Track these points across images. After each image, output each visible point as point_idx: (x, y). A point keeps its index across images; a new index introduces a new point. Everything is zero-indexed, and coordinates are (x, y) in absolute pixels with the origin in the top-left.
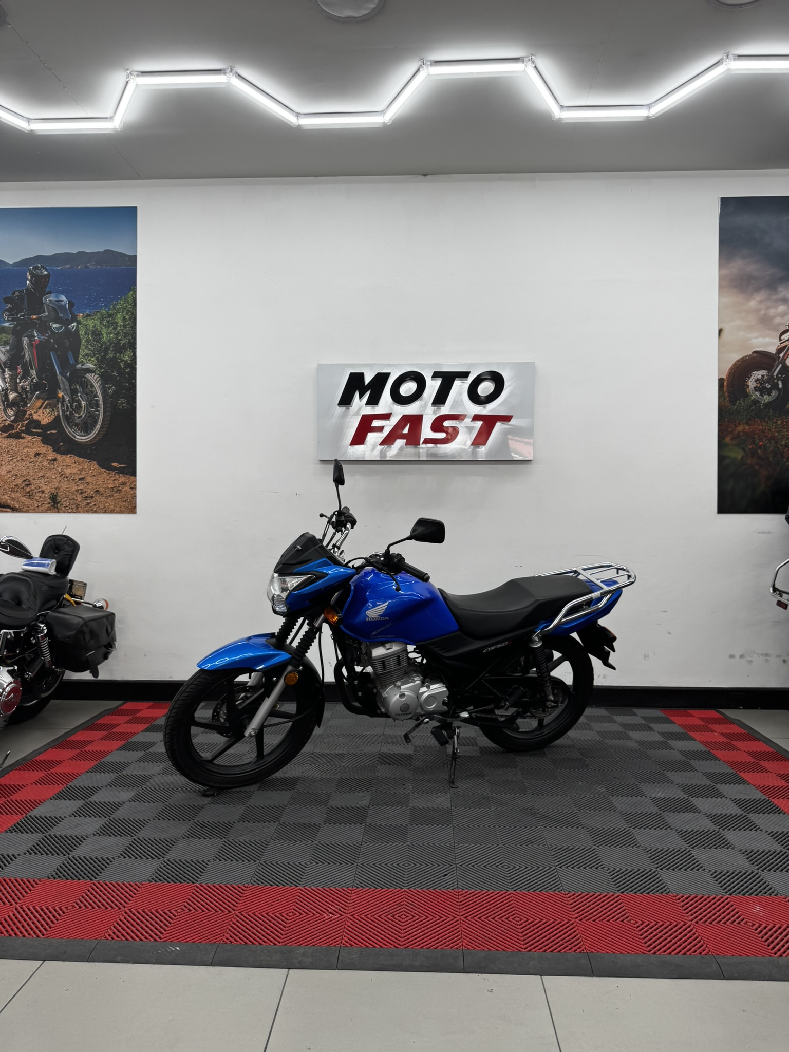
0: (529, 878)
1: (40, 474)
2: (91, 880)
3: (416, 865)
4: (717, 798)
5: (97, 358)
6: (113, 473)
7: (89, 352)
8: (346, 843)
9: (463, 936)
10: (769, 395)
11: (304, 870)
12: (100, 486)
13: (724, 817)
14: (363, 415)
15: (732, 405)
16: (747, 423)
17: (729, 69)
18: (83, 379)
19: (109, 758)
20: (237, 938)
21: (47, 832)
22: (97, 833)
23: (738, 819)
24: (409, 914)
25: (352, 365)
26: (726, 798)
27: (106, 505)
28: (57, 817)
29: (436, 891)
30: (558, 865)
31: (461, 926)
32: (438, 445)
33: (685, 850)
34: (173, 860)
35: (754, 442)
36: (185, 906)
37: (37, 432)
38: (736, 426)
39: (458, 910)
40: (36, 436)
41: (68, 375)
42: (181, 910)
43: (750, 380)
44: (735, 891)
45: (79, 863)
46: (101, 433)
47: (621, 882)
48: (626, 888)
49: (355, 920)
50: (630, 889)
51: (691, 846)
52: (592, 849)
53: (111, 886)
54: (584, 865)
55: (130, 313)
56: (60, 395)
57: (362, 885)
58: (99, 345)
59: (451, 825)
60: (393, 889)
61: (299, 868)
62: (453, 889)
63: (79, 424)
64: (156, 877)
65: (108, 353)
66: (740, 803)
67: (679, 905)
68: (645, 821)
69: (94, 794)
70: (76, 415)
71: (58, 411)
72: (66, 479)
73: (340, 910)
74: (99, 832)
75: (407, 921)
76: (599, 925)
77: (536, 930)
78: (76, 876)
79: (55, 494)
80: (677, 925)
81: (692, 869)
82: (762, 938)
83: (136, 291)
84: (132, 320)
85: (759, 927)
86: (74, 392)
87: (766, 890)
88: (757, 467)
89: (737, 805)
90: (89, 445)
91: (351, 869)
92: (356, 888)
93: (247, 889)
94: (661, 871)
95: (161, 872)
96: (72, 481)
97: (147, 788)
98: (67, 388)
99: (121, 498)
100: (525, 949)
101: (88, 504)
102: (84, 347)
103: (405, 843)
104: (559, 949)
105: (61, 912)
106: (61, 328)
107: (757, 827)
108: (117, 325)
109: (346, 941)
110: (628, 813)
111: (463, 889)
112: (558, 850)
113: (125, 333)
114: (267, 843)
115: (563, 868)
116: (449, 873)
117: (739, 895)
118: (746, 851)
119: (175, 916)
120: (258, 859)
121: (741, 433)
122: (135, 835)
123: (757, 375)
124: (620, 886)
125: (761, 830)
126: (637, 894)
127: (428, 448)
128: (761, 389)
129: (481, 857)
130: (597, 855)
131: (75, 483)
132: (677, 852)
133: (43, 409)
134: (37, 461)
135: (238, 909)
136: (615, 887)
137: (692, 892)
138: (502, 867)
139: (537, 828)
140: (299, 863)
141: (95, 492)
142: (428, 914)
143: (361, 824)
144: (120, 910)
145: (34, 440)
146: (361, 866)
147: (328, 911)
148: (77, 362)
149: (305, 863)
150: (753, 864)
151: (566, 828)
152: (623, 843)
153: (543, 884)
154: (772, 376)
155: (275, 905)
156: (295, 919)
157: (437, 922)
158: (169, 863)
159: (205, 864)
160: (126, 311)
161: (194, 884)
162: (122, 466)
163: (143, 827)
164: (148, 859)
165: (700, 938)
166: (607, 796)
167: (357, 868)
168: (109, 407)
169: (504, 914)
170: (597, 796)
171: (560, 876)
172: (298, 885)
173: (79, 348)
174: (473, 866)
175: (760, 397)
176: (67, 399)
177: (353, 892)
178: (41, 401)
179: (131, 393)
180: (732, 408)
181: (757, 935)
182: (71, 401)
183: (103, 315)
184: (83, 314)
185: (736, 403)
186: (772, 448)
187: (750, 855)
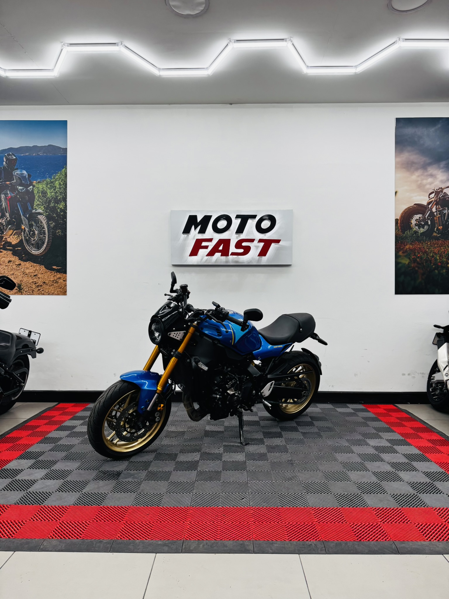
0: (290, 500)
1: (11, 273)
2: (40, 505)
3: (226, 493)
4: (394, 453)
5: (44, 207)
6: (54, 272)
7: (40, 203)
8: (186, 481)
9: (253, 533)
10: (423, 228)
11: (163, 497)
12: (46, 279)
13: (398, 464)
14: (197, 240)
15: (403, 234)
16: (411, 244)
17: (400, 46)
18: (36, 218)
19: (50, 435)
20: (124, 536)
21: (14, 478)
22: (43, 478)
23: (406, 465)
24: (222, 521)
25: (190, 211)
26: (399, 453)
27: (49, 290)
28: (20, 469)
29: (237, 508)
30: (306, 492)
31: (252, 527)
32: (239, 256)
33: (377, 483)
34: (87, 493)
35: (415, 255)
36: (94, 519)
37: (10, 249)
38: (405, 246)
39: (250, 518)
40: (9, 251)
41: (27, 216)
42: (92, 521)
43: (413, 220)
44: (405, 505)
45: (33, 495)
46: (46, 249)
47: (341, 501)
48: (344, 504)
49: (192, 525)
50: (346, 505)
51: (380, 481)
52: (325, 482)
53: (52, 508)
54: (320, 492)
55: (63, 181)
56: (23, 227)
57: (196, 505)
58: (45, 199)
59: (246, 471)
60: (213, 507)
61: (160, 496)
62: (247, 507)
63: (34, 244)
64: (77, 503)
65: (50, 203)
66: (407, 456)
67: (374, 513)
68: (354, 467)
69: (41, 456)
70: (32, 239)
71: (22, 237)
72: (26, 276)
73: (183, 519)
74: (44, 477)
75: (221, 525)
76: (329, 525)
77: (294, 529)
78: (31, 503)
79: (20, 284)
80: (372, 525)
81: (381, 493)
82: (420, 531)
83: (67, 168)
84: (65, 185)
85: (418, 525)
86: (31, 226)
87: (422, 504)
88: (417, 269)
89: (405, 457)
90: (39, 256)
91: (189, 496)
92: (192, 507)
93: (130, 508)
94: (363, 494)
95: (80, 500)
96: (30, 277)
97: (72, 452)
98: (27, 223)
99: (58, 287)
100: (288, 539)
101: (39, 290)
102: (36, 200)
103: (220, 481)
104: (307, 539)
105: (22, 523)
106: (24, 189)
107: (416, 469)
108: (56, 188)
109: (187, 537)
110: (345, 462)
111: (253, 507)
112: (306, 483)
113: (61, 192)
114: (141, 482)
115: (309, 493)
116: (245, 498)
117: (407, 507)
118: (411, 483)
119: (88, 524)
120: (136, 492)
121: (408, 250)
122: (65, 479)
123: (416, 217)
124: (341, 503)
125: (419, 471)
126: (350, 507)
127: (233, 258)
128: (419, 225)
129: (263, 488)
130: (328, 486)
131: (32, 278)
132: (372, 483)
133: (13, 235)
134: (9, 265)
135: (125, 520)
136: (338, 504)
137: (380, 505)
138: (274, 493)
139: (294, 472)
140: (160, 493)
141: (43, 283)
142: (234, 521)
143: (195, 471)
144: (57, 522)
145: (8, 253)
146: (195, 494)
147: (176, 520)
148: (33, 209)
149: (163, 493)
150: (414, 490)
151: (310, 471)
152: (342, 479)
153: (298, 503)
154: (425, 218)
155: (146, 517)
156: (158, 525)
157: (238, 525)
158: (85, 494)
159: (105, 495)
160: (61, 180)
161: (100, 506)
162: (58, 268)
163: (70, 474)
164: (73, 492)
165: (385, 531)
166: (333, 453)
167: (192, 495)
168: (51, 234)
169: (276, 520)
170: (328, 453)
171: (307, 498)
172: (159, 506)
173: (34, 201)
174: (258, 493)
175: (418, 229)
176: (27, 229)
177: (191, 509)
178: (12, 231)
179: (64, 226)
180: (402, 235)
181: (417, 529)
182: (29, 231)
183: (48, 182)
184: (36, 181)
185: (405, 233)
186: (425, 257)
187: (413, 485)
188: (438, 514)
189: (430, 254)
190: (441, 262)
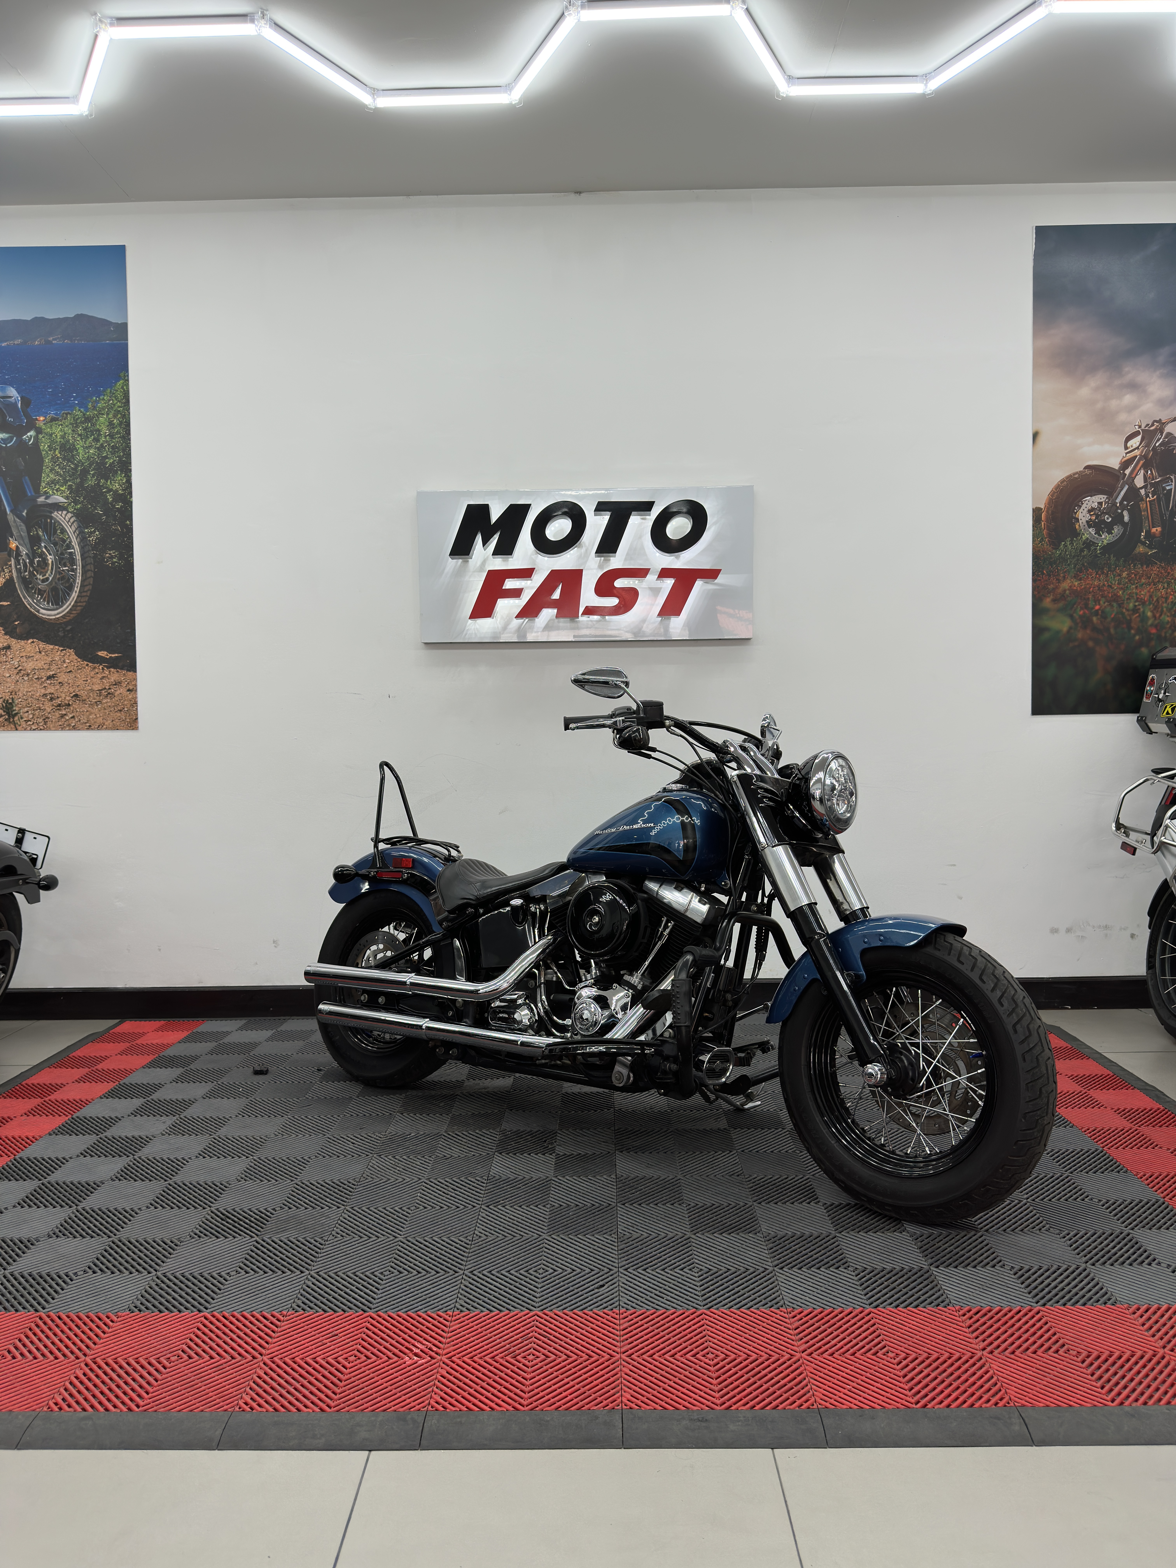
0: (731, 1287)
2: (33, 1312)
3: (555, 1271)
5: (70, 487)
6: (101, 667)
7: (57, 478)
8: (448, 1238)
9: (623, 1387)
10: (1110, 533)
11: (378, 1284)
12: (81, 687)
13: (1035, 1180)
14: (490, 573)
15: (1054, 549)
16: (1075, 577)
18: (49, 520)
20: (262, 1402)
22: (54, 1233)
23: (1057, 1183)
24: (539, 1352)
27: (91, 717)
29: (584, 1313)
30: (777, 1265)
31: (621, 1370)
32: (607, 617)
33: (975, 1235)
34: (170, 1275)
35: (1086, 606)
36: (181, 1352)
38: (1059, 582)
39: (618, 1344)
41: (24, 514)
42: (176, 1357)
43: (1081, 510)
44: (1051, 1299)
45: (20, 1283)
46: (79, 604)
47: (874, 1289)
48: (882, 1299)
49: (454, 1365)
50: (889, 1301)
51: (985, 1229)
52: (832, 1236)
53: (65, 1322)
54: (818, 1263)
55: (119, 416)
56: (13, 545)
57: (469, 1307)
58: (72, 466)
59: (615, 1205)
60: (517, 1311)
61: (371, 1281)
62: (612, 1309)
63: (45, 591)
64: (142, 1304)
65: (86, 477)
66: (1059, 1158)
67: (964, 1325)
69: (56, 1169)
70: (38, 576)
71: (11, 571)
72: (26, 678)
73: (430, 1349)
74: (57, 1230)
75: (537, 1364)
76: (839, 1362)
77: (740, 1373)
79: (10, 701)
80: (960, 1358)
81: (985, 1266)
82: (1092, 1375)
83: (128, 380)
84: (123, 426)
85: (1088, 1357)
86: (34, 541)
87: (1098, 1295)
88: (1091, 644)
89: (1054, 1161)
90: (61, 624)
91: (454, 1280)
92: (458, 1312)
93: (285, 1319)
94: (936, 1270)
95: (149, 1294)
96: (36, 681)
97: (143, 1158)
98: (24, 534)
99: (114, 706)
100: (721, 1405)
101: (63, 716)
102: (48, 470)
103: (540, 1237)
104: (774, 1403)
106: (12, 439)
107: (1087, 1195)
108: (100, 435)
109: (437, 1402)
111: (627, 1310)
112: (778, 1240)
113: (114, 447)
114: (323, 1242)
115: (785, 1269)
116: (607, 1283)
117: (1057, 1305)
118: (1069, 1234)
119: (165, 1367)
120: (307, 1269)
121: (1067, 592)
122: (115, 1235)
123: (1091, 502)
124: (873, 1296)
125: (1092, 1200)
127: (591, 621)
128: (1098, 525)
129: (659, 1255)
130: (838, 1246)
131: (41, 684)
132: (963, 1238)
135: (268, 1353)
136: (865, 1297)
137: (984, 1301)
138: (690, 1271)
139: (748, 1206)
140: (372, 1274)
141: (72, 697)
142: (571, 1351)
143: (473, 1208)
144: (77, 1361)
146: (470, 1275)
147: (411, 1350)
148: (38, 494)
149: (381, 1274)
150: (1078, 1254)
151: (793, 1204)
153: (753, 1297)
154: (1115, 504)
155: (329, 1344)
156: (359, 1366)
157: (584, 1364)
158: (165, 1279)
159: (221, 1280)
160: (113, 412)
161: (200, 1315)
162: (113, 656)
163: (129, 1220)
164: (129, 1274)
165: (995, 1378)
167: (462, 1278)
168: (91, 563)
169: (689, 1348)
171: (779, 1284)
172: (367, 1310)
173: (40, 471)
174: (644, 1270)
175: (1096, 536)
176: (24, 551)
177: (454, 1318)
179: (124, 541)
180: (1053, 553)
181: (1084, 1371)
182: (31, 555)
183: (77, 419)
184: (45, 417)
185: (1059, 546)
186: (1114, 613)
187: (1074, 1239)
188: (1143, 1325)
189: (1129, 604)
190: (1156, 626)
